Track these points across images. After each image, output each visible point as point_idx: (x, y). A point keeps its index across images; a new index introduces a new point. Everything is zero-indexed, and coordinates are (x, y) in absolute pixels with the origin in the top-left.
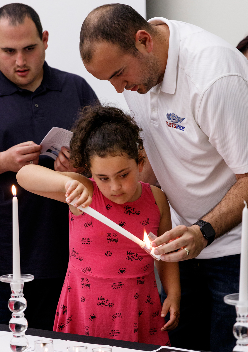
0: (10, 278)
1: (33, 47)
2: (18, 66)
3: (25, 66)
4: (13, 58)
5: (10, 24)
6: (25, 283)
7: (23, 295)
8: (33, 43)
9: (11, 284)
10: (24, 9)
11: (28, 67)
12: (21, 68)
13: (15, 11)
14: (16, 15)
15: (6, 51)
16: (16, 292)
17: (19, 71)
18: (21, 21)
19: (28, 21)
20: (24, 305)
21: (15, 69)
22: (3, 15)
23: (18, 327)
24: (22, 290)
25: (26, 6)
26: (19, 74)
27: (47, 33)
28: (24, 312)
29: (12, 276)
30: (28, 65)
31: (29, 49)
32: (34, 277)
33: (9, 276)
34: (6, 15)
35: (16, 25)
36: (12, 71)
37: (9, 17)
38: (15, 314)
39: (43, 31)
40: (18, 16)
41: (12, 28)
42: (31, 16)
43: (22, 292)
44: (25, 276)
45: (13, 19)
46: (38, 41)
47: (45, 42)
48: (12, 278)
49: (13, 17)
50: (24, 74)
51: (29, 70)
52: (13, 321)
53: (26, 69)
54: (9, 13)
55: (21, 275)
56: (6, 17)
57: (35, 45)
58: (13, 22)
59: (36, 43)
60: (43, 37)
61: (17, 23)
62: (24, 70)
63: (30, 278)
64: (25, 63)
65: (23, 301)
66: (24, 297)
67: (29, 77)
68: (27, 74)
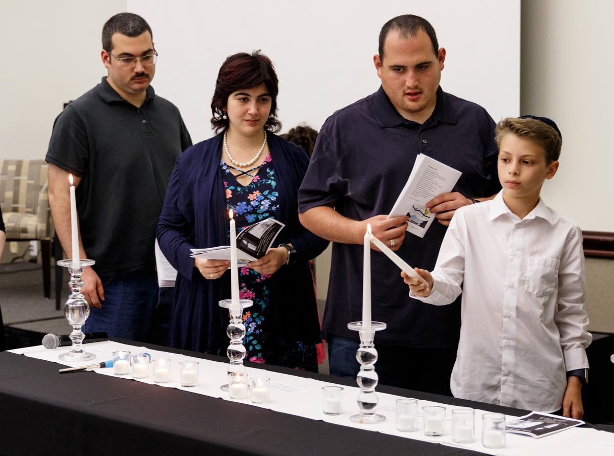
0: (359, 325)
1: (427, 65)
2: (409, 88)
3: (416, 87)
4: (402, 77)
5: (400, 37)
6: (377, 333)
7: (373, 345)
8: (428, 61)
9: (361, 333)
10: (417, 20)
11: (420, 89)
12: (412, 90)
13: (407, 23)
14: (408, 27)
15: (394, 70)
16: (366, 342)
17: (409, 94)
18: (414, 34)
19: (422, 34)
20: (374, 357)
21: (404, 92)
22: (393, 28)
23: (367, 382)
24: (373, 340)
25: (420, 18)
26: (410, 97)
27: (444, 51)
28: (374, 365)
29: (361, 323)
30: (420, 86)
31: (421, 67)
32: (387, 326)
33: (359, 323)
34: (396, 27)
35: (407, 38)
36: (400, 94)
37: (399, 30)
38: (364, 366)
39: (439, 48)
40: (410, 29)
41: (403, 41)
42: (426, 28)
43: (373, 342)
44: (377, 324)
45: (404, 32)
46: (433, 58)
47: (441, 62)
48: (361, 325)
49: (404, 29)
50: (415, 97)
51: (421, 93)
52: (362, 374)
53: (418, 91)
54: (400, 25)
55: (372, 323)
56: (396, 30)
57: (430, 62)
58: (404, 35)
59: (431, 60)
60: (439, 56)
61: (409, 35)
62: (415, 93)
63: (382, 327)
64: (417, 83)
65: (374, 352)
66: (374, 347)
67: (421, 102)
68: (418, 98)
